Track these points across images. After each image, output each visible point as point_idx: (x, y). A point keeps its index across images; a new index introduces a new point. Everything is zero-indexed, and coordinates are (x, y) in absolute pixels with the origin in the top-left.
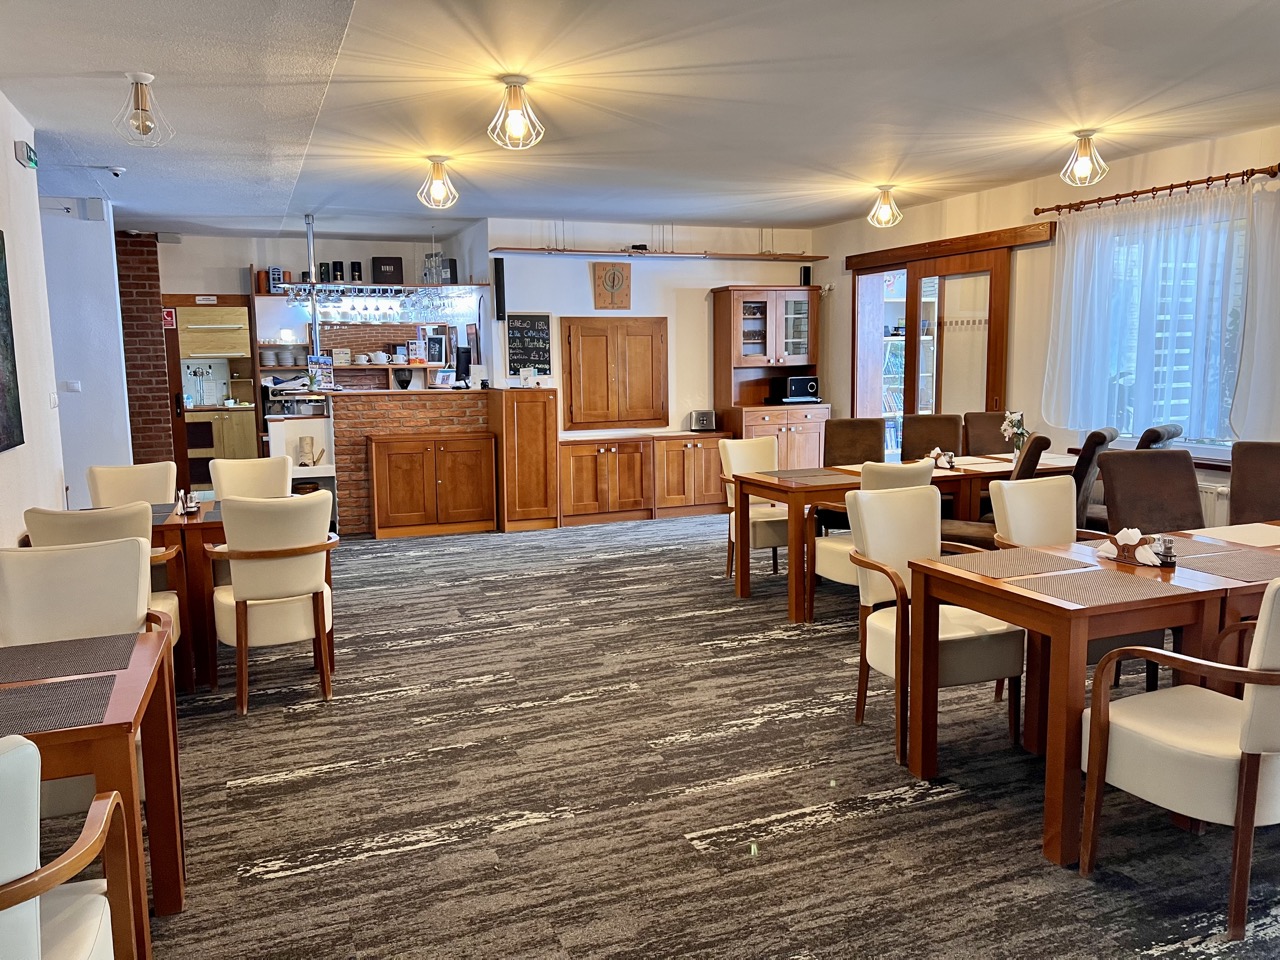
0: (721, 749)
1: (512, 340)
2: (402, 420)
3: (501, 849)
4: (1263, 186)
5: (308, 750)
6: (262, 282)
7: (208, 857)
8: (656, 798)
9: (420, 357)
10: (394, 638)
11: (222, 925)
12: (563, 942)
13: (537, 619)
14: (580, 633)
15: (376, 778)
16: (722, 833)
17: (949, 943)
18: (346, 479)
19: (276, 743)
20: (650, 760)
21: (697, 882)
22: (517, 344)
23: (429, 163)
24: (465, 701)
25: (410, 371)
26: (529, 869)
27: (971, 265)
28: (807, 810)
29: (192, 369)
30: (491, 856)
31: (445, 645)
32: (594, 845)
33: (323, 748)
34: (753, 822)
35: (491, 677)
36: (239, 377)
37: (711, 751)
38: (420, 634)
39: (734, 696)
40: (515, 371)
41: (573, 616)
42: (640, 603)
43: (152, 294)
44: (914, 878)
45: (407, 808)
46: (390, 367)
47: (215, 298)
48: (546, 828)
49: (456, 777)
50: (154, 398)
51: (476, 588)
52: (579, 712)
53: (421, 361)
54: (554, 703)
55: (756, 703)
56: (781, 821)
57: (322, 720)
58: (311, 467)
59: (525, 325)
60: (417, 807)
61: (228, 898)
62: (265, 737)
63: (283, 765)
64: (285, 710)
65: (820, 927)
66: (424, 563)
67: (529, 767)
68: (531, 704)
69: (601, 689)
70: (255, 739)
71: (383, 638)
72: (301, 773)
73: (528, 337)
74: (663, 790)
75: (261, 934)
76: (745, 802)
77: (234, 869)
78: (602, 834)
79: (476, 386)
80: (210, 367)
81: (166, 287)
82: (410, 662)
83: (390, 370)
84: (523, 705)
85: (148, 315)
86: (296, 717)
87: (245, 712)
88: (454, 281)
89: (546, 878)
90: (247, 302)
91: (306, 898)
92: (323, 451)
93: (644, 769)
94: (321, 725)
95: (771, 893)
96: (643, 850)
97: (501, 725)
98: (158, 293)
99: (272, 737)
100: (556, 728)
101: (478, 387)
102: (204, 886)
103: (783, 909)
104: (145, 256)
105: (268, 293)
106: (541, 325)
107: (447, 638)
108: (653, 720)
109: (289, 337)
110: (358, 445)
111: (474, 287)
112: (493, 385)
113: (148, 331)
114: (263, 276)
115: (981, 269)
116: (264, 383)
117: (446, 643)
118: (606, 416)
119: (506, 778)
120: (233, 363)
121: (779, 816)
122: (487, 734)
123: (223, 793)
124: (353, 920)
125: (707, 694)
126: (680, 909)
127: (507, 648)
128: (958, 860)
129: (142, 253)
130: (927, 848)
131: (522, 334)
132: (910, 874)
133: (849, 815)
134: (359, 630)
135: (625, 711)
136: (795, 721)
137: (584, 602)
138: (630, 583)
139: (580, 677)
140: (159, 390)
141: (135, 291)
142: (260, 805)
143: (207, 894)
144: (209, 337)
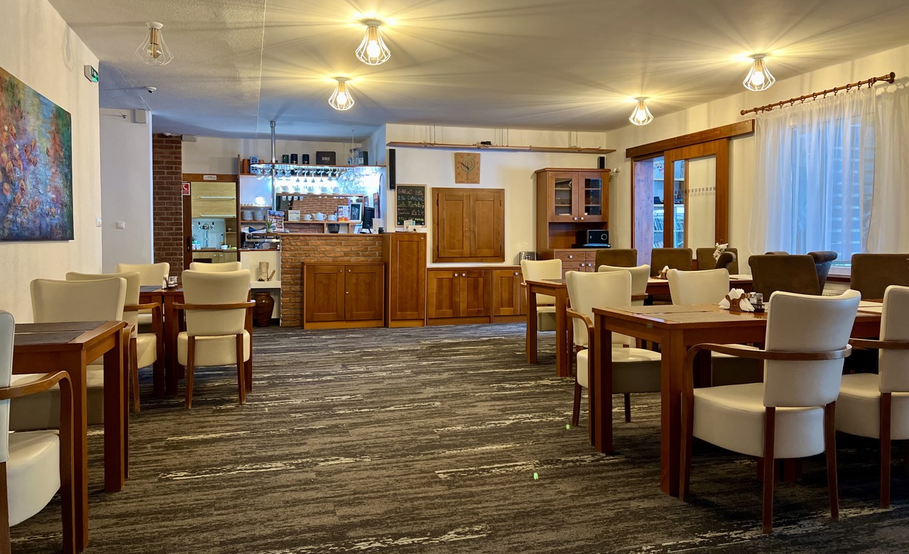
0: (479, 434)
1: (399, 202)
2: (326, 252)
3: (319, 473)
4: (885, 89)
5: (221, 426)
6: (245, 167)
7: (144, 469)
8: (424, 455)
9: (345, 216)
10: (296, 377)
11: (142, 497)
12: (337, 514)
13: (390, 371)
14: (415, 378)
15: (257, 440)
16: (459, 471)
17: (576, 525)
18: (288, 290)
19: (203, 422)
20: (431, 437)
21: (433, 492)
22: (403, 205)
23: (336, 82)
24: (329, 407)
25: (338, 225)
26: (332, 482)
27: (704, 151)
28: (519, 463)
29: (202, 225)
30: (313, 475)
31: (325, 381)
32: (376, 474)
33: (231, 425)
34: (482, 467)
35: (349, 397)
36: (231, 231)
37: (472, 435)
38: (312, 376)
39: (500, 410)
40: (401, 223)
41: (415, 370)
42: (461, 365)
43: (177, 173)
44: (570, 497)
45: (269, 453)
46: (325, 223)
47: (215, 176)
48: (351, 465)
49: (307, 441)
50: (174, 239)
51: (359, 355)
52: (397, 415)
53: (346, 219)
54: (383, 410)
55: (511, 414)
56: (498, 468)
57: (235, 413)
58: (266, 282)
59: (408, 193)
60: (276, 453)
61: (150, 486)
62: (198, 419)
63: (203, 432)
64: (214, 408)
65: (499, 515)
66: (330, 342)
67: (354, 438)
68: (368, 410)
69: (416, 404)
70: (191, 420)
71: (289, 377)
72: (213, 436)
73: (410, 200)
74: (432, 451)
75: (162, 502)
76: (481, 458)
77: (158, 475)
78: (385, 469)
79: (375, 231)
80: (213, 224)
81: (185, 169)
82: (301, 388)
83: (325, 225)
84: (362, 410)
85: (173, 186)
86: (221, 411)
87: (190, 408)
88: (366, 163)
89: (341, 486)
90: (236, 179)
91: (194, 489)
92: (274, 272)
93: (425, 441)
94: (234, 415)
95: (476, 499)
96: (406, 477)
97: (345, 419)
98: (180, 173)
99: (202, 419)
100: (378, 421)
101: (377, 233)
102: (137, 481)
103: (480, 506)
104: (174, 150)
105: (249, 173)
106: (419, 193)
107: (329, 378)
108: (441, 419)
109: (260, 202)
110: (297, 268)
111: (377, 167)
112: (386, 230)
113: (173, 196)
114: (246, 162)
115: (711, 153)
116: (242, 231)
117: (328, 380)
118: (462, 254)
119: (337, 443)
120: (228, 220)
121: (499, 465)
122: (334, 422)
123: (164, 442)
124: (217, 499)
125: (482, 409)
126: (415, 503)
127: (365, 383)
128: (604, 490)
129: (172, 147)
130: (586, 483)
131: (406, 199)
132: (569, 494)
133: (545, 467)
134: (275, 373)
135: (426, 415)
136: (534, 422)
137: (424, 363)
138: (459, 355)
139: (405, 399)
140: (177, 234)
141: (166, 171)
142: (183, 448)
143: (138, 485)
144: (214, 204)
